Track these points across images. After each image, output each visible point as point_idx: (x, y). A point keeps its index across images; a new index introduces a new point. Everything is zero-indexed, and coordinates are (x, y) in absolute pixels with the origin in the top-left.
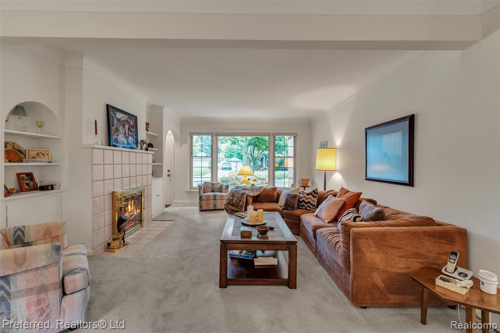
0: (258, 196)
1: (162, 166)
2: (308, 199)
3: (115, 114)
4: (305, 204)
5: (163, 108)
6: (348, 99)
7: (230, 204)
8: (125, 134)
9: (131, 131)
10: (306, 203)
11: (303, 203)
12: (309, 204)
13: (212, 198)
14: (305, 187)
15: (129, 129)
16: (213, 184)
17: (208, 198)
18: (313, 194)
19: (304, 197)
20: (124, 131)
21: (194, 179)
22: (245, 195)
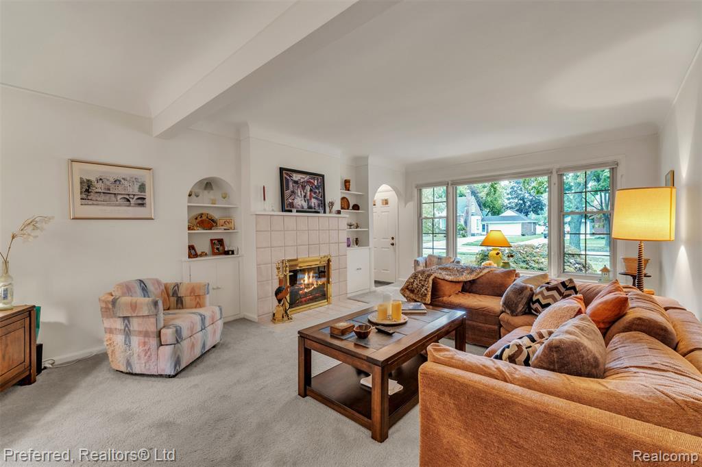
0: (473, 282)
1: (368, 231)
3: (290, 176)
5: (367, 158)
7: (408, 289)
8: (305, 196)
9: (315, 193)
15: (311, 190)
16: (441, 259)
18: (562, 290)
19: (542, 293)
20: (303, 194)
21: (424, 250)
22: (432, 277)
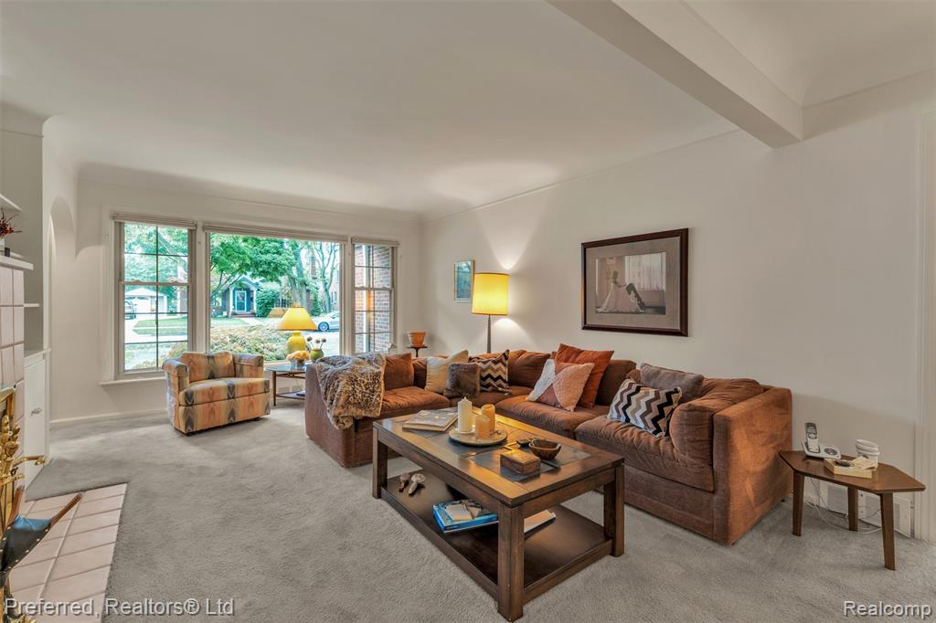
1: (41, 310)
2: (497, 370)
4: (492, 382)
5: (43, 119)
6: (543, 187)
10: (495, 380)
11: (489, 380)
12: (500, 381)
13: (224, 394)
14: (417, 349)
16: (213, 357)
17: (211, 395)
18: (504, 361)
19: (490, 367)
